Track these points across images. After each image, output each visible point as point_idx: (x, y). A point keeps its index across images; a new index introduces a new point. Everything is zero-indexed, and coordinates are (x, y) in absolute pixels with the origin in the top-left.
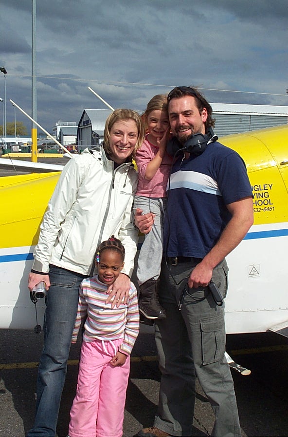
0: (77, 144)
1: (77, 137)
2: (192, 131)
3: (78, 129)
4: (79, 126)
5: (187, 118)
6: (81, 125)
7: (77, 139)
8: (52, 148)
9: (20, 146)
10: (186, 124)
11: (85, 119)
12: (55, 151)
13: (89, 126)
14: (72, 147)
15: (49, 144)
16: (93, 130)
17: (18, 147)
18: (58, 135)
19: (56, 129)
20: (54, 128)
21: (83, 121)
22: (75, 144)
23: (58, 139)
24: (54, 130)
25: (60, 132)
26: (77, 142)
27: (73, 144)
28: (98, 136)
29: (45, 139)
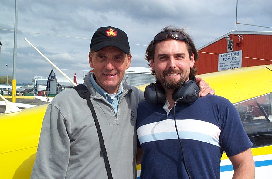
0: (47, 90)
1: (47, 86)
2: (181, 76)
3: (48, 81)
4: (48, 79)
5: (178, 61)
6: (50, 79)
7: (47, 87)
8: (31, 93)
9: (9, 91)
10: (177, 68)
11: (53, 75)
12: (32, 95)
13: (55, 79)
14: (43, 92)
15: (29, 90)
16: (57, 82)
17: (8, 91)
18: (35, 85)
19: (34, 81)
20: (33, 80)
21: (51, 76)
22: (45, 90)
23: (35, 87)
24: (32, 81)
25: (36, 83)
26: (47, 89)
27: (44, 90)
28: (60, 86)
29: (26, 86)
